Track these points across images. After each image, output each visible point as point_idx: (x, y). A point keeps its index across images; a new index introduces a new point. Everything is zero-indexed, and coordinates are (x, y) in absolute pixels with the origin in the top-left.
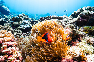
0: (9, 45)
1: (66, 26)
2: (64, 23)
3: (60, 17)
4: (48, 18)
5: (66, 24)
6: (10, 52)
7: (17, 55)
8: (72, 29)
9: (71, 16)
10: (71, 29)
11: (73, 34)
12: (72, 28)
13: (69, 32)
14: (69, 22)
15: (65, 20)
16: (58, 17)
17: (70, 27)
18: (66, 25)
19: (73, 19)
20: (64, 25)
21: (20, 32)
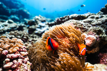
0: (13, 57)
1: (90, 30)
2: (87, 24)
3: (82, 15)
4: (66, 18)
5: (90, 25)
6: (14, 67)
7: (23, 69)
8: (98, 34)
9: (100, 12)
10: (96, 35)
11: (101, 41)
12: (99, 32)
13: (92, 40)
14: (95, 22)
15: (89, 19)
16: (78, 16)
17: (95, 31)
18: (89, 27)
19: (102, 17)
20: (86, 27)
21: (36, 37)
